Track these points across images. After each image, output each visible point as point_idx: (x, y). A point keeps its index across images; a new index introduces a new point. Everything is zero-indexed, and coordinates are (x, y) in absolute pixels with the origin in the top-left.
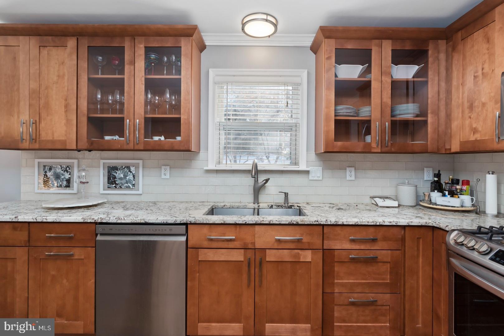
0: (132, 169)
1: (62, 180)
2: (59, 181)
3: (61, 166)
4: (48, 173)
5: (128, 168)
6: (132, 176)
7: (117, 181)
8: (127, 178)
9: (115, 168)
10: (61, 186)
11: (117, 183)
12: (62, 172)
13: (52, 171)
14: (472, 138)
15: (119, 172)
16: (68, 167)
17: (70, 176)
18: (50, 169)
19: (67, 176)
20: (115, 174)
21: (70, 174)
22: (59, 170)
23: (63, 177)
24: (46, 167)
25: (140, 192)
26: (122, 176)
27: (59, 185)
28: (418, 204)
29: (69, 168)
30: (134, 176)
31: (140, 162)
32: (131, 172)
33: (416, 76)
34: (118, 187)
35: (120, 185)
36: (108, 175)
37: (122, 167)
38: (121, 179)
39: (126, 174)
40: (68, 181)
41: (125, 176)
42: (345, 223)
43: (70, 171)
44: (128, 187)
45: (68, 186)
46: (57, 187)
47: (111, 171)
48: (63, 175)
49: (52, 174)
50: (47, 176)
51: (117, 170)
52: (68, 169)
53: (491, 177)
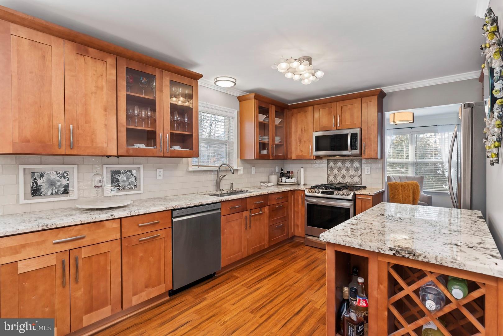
0: (134, 172)
1: (58, 187)
2: (54, 188)
3: (57, 172)
4: (39, 180)
5: (130, 171)
6: (134, 179)
7: (120, 183)
8: (130, 180)
9: (119, 172)
10: (57, 193)
11: (120, 185)
12: (58, 178)
13: (45, 178)
14: (301, 154)
15: (121, 176)
16: (65, 172)
17: (68, 182)
18: (42, 176)
19: (65, 182)
20: (118, 177)
21: (68, 180)
22: (54, 177)
23: (59, 184)
24: (36, 174)
25: (141, 191)
26: (125, 179)
27: (54, 192)
28: (278, 184)
29: (67, 174)
30: (136, 179)
31: (141, 166)
32: (133, 175)
33: (279, 124)
34: (121, 188)
35: (124, 187)
36: (111, 179)
37: (125, 171)
38: (124, 181)
39: (129, 177)
40: (66, 187)
41: (128, 179)
42: (275, 192)
43: (68, 177)
44: (131, 188)
45: (66, 192)
46: (52, 194)
47: (115, 175)
48: (59, 181)
49: (45, 181)
50: (37, 183)
51: (120, 174)
52: (65, 175)
53: (302, 170)
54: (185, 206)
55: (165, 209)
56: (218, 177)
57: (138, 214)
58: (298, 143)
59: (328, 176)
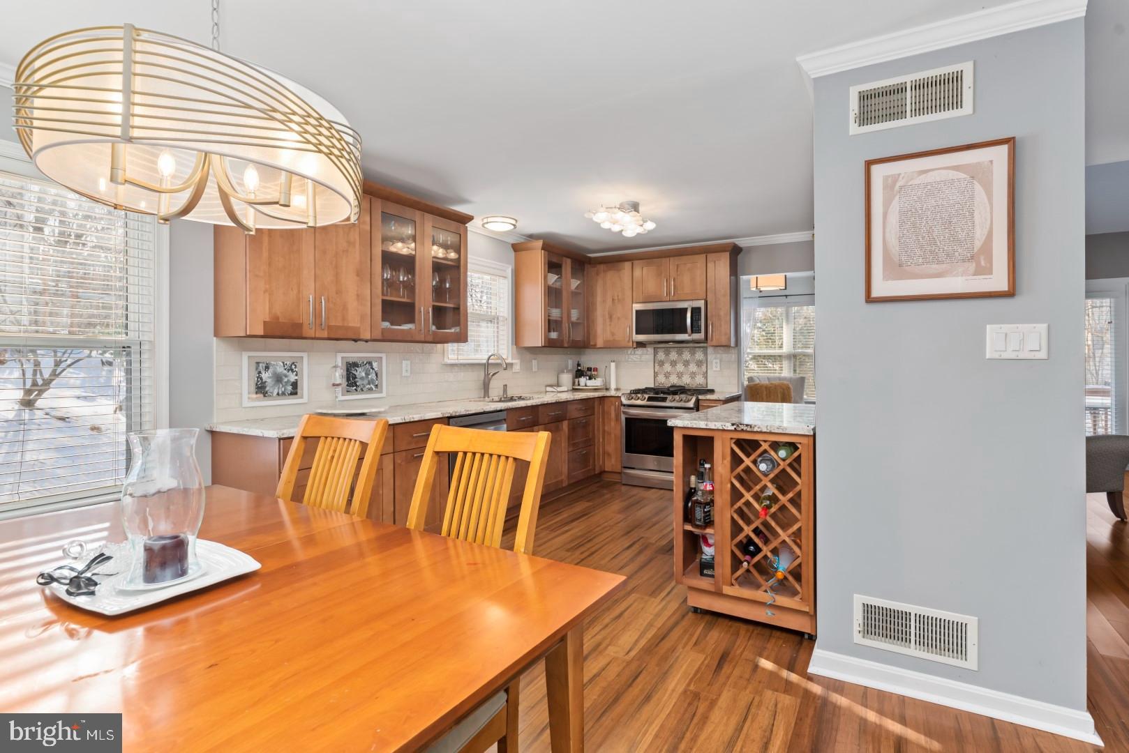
0: (375, 365)
1: (284, 384)
2: (281, 386)
3: (283, 363)
4: (264, 374)
5: (370, 363)
6: (374, 375)
7: (358, 381)
8: (370, 377)
9: (355, 365)
10: (283, 394)
11: (358, 384)
12: (285, 372)
13: (271, 370)
14: (611, 339)
15: (359, 369)
16: (293, 363)
17: (296, 378)
18: (267, 368)
19: (292, 378)
20: (355, 372)
21: (296, 375)
22: (280, 370)
23: (286, 380)
24: (261, 365)
25: (383, 395)
26: (363, 374)
27: (280, 392)
28: (573, 389)
29: (295, 365)
30: (377, 375)
31: (383, 356)
32: (373, 369)
33: (577, 288)
34: (359, 389)
35: (362, 387)
36: (347, 374)
37: (363, 363)
38: (362, 378)
39: (368, 372)
40: (295, 385)
41: (367, 374)
43: (297, 370)
44: (370, 389)
45: (294, 393)
46: (278, 394)
47: (351, 367)
48: (286, 376)
49: (270, 375)
50: (261, 379)
51: (358, 367)
52: (293, 367)
53: (613, 365)
54: (464, 413)
55: (441, 416)
56: (487, 375)
57: (412, 420)
58: (608, 320)
59: (656, 374)
